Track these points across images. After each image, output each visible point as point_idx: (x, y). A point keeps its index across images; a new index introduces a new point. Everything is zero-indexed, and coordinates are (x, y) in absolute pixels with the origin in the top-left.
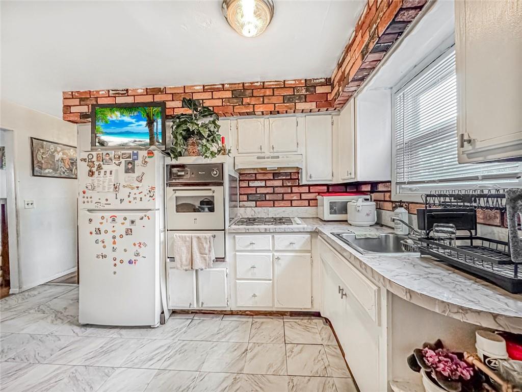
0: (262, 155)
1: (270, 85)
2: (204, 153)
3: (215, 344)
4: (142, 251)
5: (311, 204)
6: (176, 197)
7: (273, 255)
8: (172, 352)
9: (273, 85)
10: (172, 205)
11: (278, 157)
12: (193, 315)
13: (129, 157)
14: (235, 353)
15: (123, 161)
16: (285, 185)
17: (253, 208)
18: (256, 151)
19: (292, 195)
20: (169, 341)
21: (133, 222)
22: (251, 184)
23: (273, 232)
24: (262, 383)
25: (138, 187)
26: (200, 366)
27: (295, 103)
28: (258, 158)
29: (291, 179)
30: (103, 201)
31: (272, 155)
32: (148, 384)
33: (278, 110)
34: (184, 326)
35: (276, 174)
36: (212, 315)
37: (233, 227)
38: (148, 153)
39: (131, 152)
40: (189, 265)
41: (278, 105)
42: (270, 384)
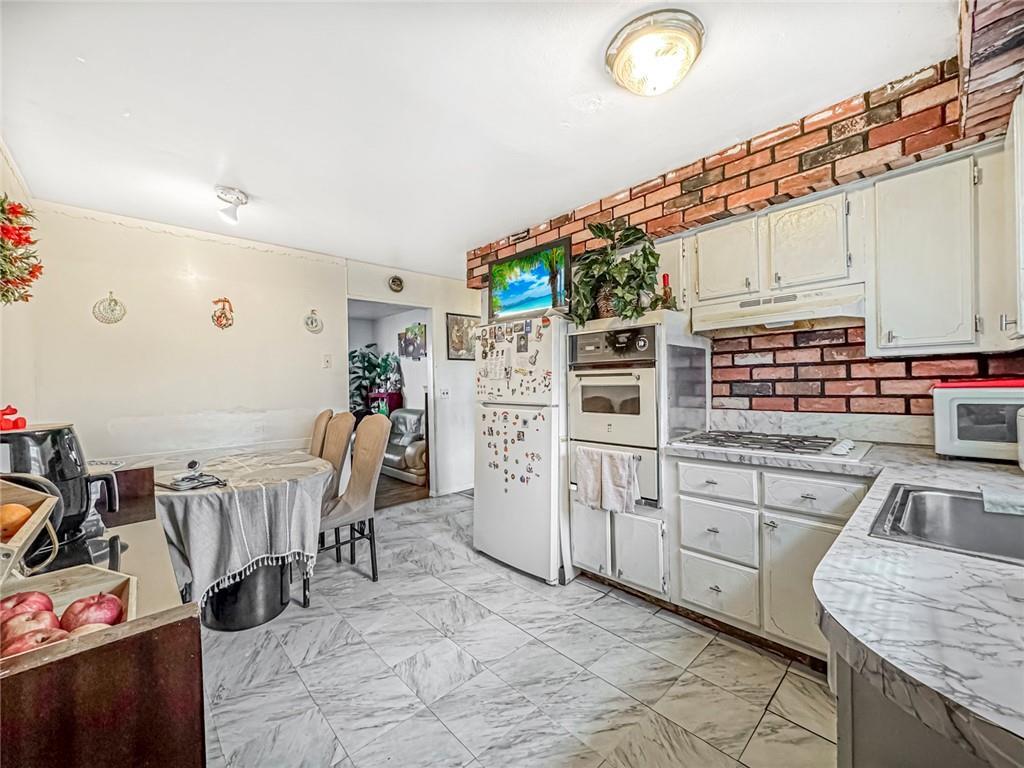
0: (754, 297)
1: (766, 142)
2: (623, 310)
3: (626, 644)
4: (535, 465)
5: (913, 409)
6: (583, 387)
7: (761, 516)
8: (561, 625)
9: (773, 139)
10: (577, 400)
11: (794, 297)
12: (610, 589)
13: (522, 330)
14: (653, 673)
15: (515, 335)
16: (826, 360)
17: (742, 412)
18: (736, 290)
19: (849, 384)
20: (563, 610)
21: (525, 422)
22: (739, 361)
23: (760, 466)
24: (678, 742)
25: (531, 372)
26: (588, 662)
27: (833, 163)
28: (743, 305)
29: (846, 344)
30: (495, 392)
31: (778, 293)
32: (518, 649)
33: (785, 192)
34: (590, 600)
35: (801, 335)
36: (640, 601)
37: (677, 445)
38: (543, 321)
39: (523, 322)
40: (597, 500)
41: (783, 180)
42: (691, 752)
